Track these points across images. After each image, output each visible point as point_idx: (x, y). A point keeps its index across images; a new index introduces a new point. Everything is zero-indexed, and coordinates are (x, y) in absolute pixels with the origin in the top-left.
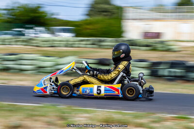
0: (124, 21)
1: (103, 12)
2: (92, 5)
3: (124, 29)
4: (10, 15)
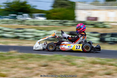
0: (76, 10)
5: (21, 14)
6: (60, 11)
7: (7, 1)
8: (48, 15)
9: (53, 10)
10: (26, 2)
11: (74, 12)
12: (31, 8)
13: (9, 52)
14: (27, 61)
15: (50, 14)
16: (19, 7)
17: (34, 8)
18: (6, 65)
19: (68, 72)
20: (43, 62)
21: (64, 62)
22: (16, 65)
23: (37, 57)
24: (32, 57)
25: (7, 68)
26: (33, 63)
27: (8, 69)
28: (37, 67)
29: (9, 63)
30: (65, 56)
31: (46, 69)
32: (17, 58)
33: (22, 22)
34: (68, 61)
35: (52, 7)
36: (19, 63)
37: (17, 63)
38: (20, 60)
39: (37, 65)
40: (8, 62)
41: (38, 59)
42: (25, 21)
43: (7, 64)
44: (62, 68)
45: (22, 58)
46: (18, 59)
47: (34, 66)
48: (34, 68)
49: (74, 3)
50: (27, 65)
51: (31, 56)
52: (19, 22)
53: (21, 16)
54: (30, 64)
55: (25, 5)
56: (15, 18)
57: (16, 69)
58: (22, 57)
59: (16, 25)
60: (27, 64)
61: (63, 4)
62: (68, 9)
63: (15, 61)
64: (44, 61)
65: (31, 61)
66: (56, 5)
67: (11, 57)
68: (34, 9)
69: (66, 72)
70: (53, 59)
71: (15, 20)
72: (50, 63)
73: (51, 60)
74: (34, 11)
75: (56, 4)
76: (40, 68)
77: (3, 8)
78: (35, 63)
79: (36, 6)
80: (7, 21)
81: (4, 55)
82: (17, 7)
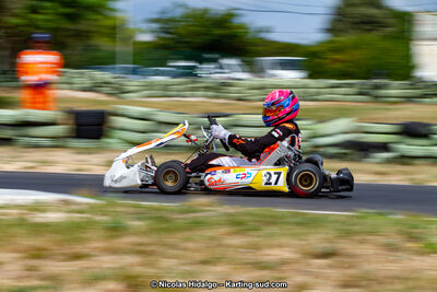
0: (416, 43)
1: (366, 23)
2: (339, 8)
3: (417, 60)
4: (167, 33)
5: (214, 61)
6: (355, 47)
7: (163, 13)
8: (313, 62)
9: (331, 42)
10: (232, 15)
11: (408, 49)
12: (249, 36)
13: (187, 203)
14: (258, 236)
15: (319, 57)
16: (205, 34)
17: (263, 35)
18: (180, 252)
19: (417, 279)
20: (317, 240)
21: (396, 240)
22: (218, 251)
23: (293, 220)
24: (273, 221)
25: (184, 264)
26: (280, 246)
27: (188, 268)
28: (295, 261)
29: (190, 245)
30: (399, 217)
31: (330, 266)
32: (219, 224)
33: (220, 88)
34: (412, 238)
35: (328, 31)
36: (229, 246)
37: (220, 246)
38: (230, 234)
39: (296, 252)
40: (187, 240)
41: (299, 230)
42: (230, 85)
43: (185, 249)
44: (390, 262)
45: (238, 225)
46: (223, 230)
47: (285, 254)
48: (284, 262)
49: (406, 18)
50: (259, 253)
51: (271, 216)
52: (207, 88)
53: (212, 66)
54: (270, 247)
55: (228, 24)
56: (189, 73)
57: (218, 269)
58: (239, 223)
59: (199, 100)
60: (257, 247)
61: (365, 19)
62: (385, 37)
63: (211, 238)
64: (319, 236)
65: (273, 235)
66: (341, 26)
67: (197, 224)
68: (261, 39)
69: (407, 279)
70: (356, 228)
71: (194, 82)
72: (345, 246)
73: (347, 234)
74: (261, 48)
75: (340, 21)
76: (309, 265)
77: (146, 38)
78: (288, 246)
79: (268, 30)
80: (166, 87)
81: (169, 215)
82: (198, 34)
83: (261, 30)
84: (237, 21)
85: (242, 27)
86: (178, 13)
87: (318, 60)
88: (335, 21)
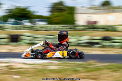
2: (53, 6)
3: (76, 19)
4: (10, 13)
11: (73, 16)
83: (34, 12)
84: (28, 9)
85: (29, 11)
86: (14, 8)
87: (50, 20)
88: (52, 9)
